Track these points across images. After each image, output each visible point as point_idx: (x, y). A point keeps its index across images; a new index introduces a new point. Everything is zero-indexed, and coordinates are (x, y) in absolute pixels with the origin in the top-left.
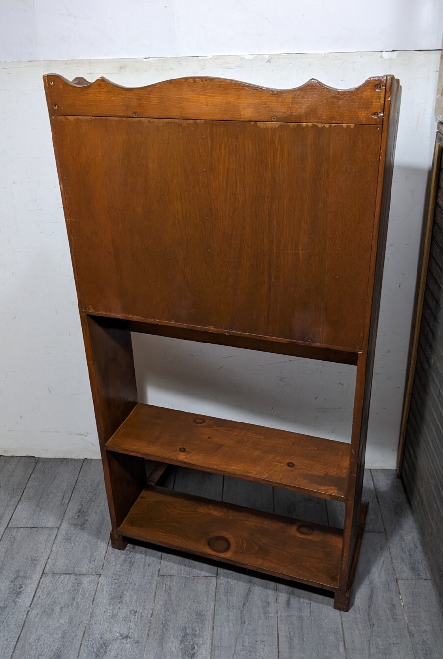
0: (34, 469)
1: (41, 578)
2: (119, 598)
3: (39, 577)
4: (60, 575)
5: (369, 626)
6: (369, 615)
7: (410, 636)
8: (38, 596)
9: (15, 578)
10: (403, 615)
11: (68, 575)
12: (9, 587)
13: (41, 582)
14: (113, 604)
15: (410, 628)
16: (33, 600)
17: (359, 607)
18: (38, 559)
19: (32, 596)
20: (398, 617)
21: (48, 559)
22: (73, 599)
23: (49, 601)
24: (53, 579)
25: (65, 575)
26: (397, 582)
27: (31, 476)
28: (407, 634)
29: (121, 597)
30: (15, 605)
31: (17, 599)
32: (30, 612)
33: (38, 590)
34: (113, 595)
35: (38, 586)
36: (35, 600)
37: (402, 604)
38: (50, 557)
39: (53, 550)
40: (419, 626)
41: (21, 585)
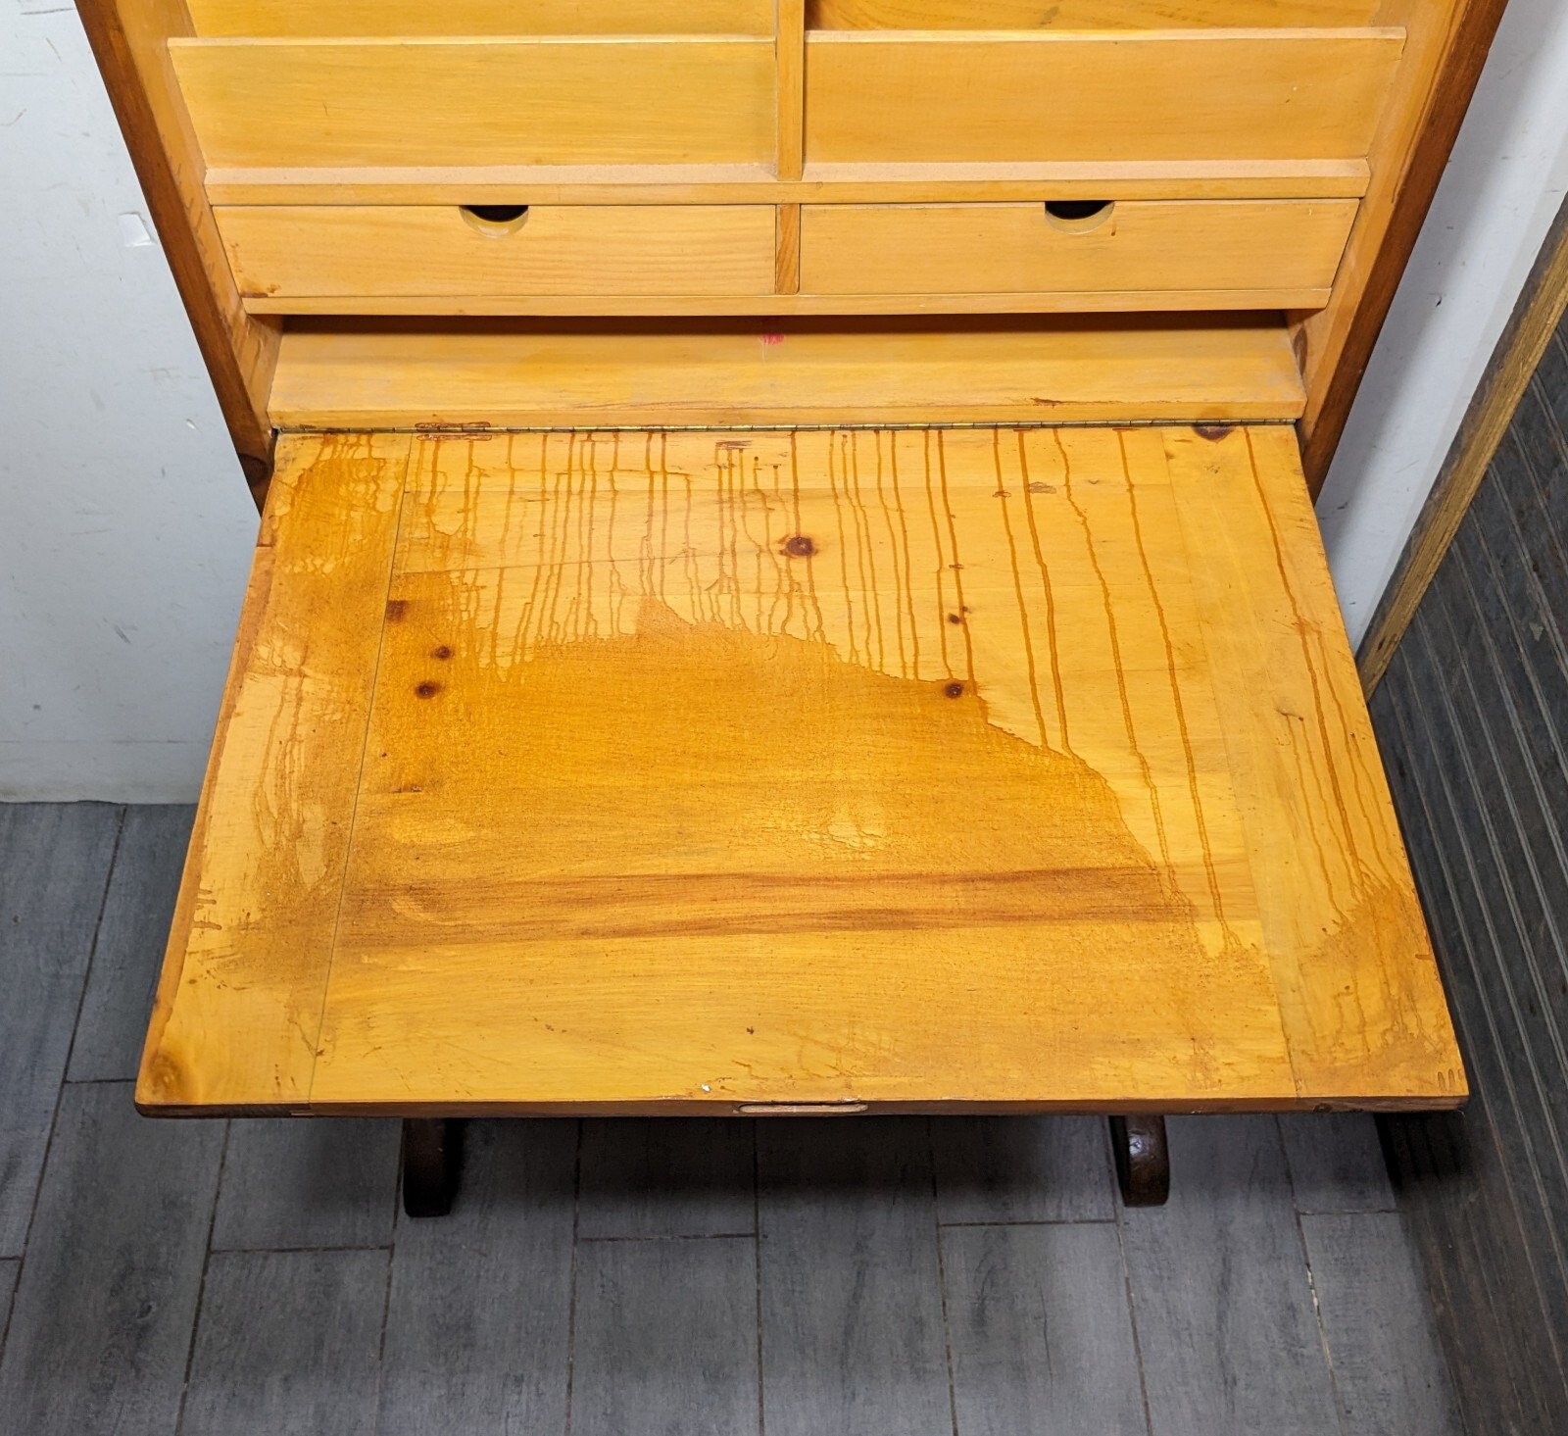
0: (117, 846)
1: (205, 1271)
2: (462, 1333)
3: (198, 1267)
4: (266, 1258)
5: (1222, 1387)
6: (1220, 1348)
7: (1338, 1413)
8: (205, 1339)
9: (123, 1277)
10: (1320, 1344)
11: (290, 1257)
12: (109, 1309)
13: (208, 1286)
14: (446, 1354)
15: (1339, 1385)
16: (191, 1353)
17: (1189, 1323)
18: (185, 1198)
19: (188, 1342)
20: (1305, 1351)
21: (217, 1197)
22: (319, 1343)
23: (243, 1355)
24: (246, 1272)
25: (281, 1255)
26: (1299, 1224)
27: (111, 872)
28: (1331, 1410)
29: (468, 1327)
30: (137, 1377)
31: (141, 1355)
32: (190, 1399)
33: (204, 1315)
34: (441, 1321)
35: (200, 1303)
36: (198, 1353)
37: (1315, 1300)
38: (224, 1190)
39: (227, 1162)
40: (1366, 1379)
41: (147, 1300)
